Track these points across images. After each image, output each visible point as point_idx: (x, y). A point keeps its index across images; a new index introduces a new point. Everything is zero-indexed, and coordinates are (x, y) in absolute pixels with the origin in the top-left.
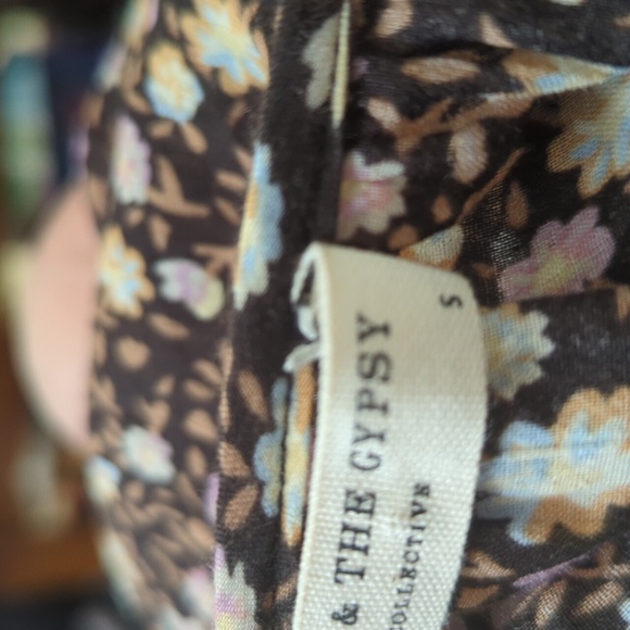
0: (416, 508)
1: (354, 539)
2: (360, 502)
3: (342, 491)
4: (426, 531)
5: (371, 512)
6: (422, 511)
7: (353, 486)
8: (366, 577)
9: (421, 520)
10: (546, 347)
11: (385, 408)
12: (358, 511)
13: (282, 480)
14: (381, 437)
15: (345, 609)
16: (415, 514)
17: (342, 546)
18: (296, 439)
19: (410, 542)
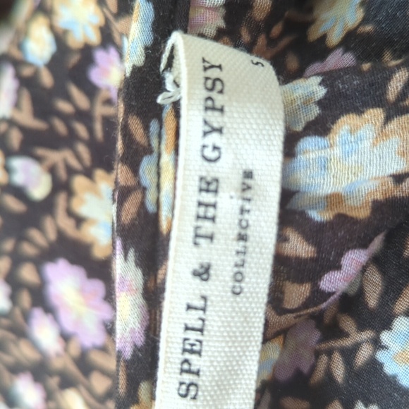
0: (245, 187)
1: (206, 212)
2: (209, 185)
3: (197, 179)
4: (252, 202)
5: (216, 191)
6: (249, 188)
7: (204, 174)
8: (215, 241)
9: (248, 194)
10: (321, 92)
11: (221, 110)
12: (207, 191)
13: (158, 187)
14: (220, 130)
15: (202, 266)
16: (244, 190)
17: (198, 217)
18: (166, 159)
19: (242, 211)
